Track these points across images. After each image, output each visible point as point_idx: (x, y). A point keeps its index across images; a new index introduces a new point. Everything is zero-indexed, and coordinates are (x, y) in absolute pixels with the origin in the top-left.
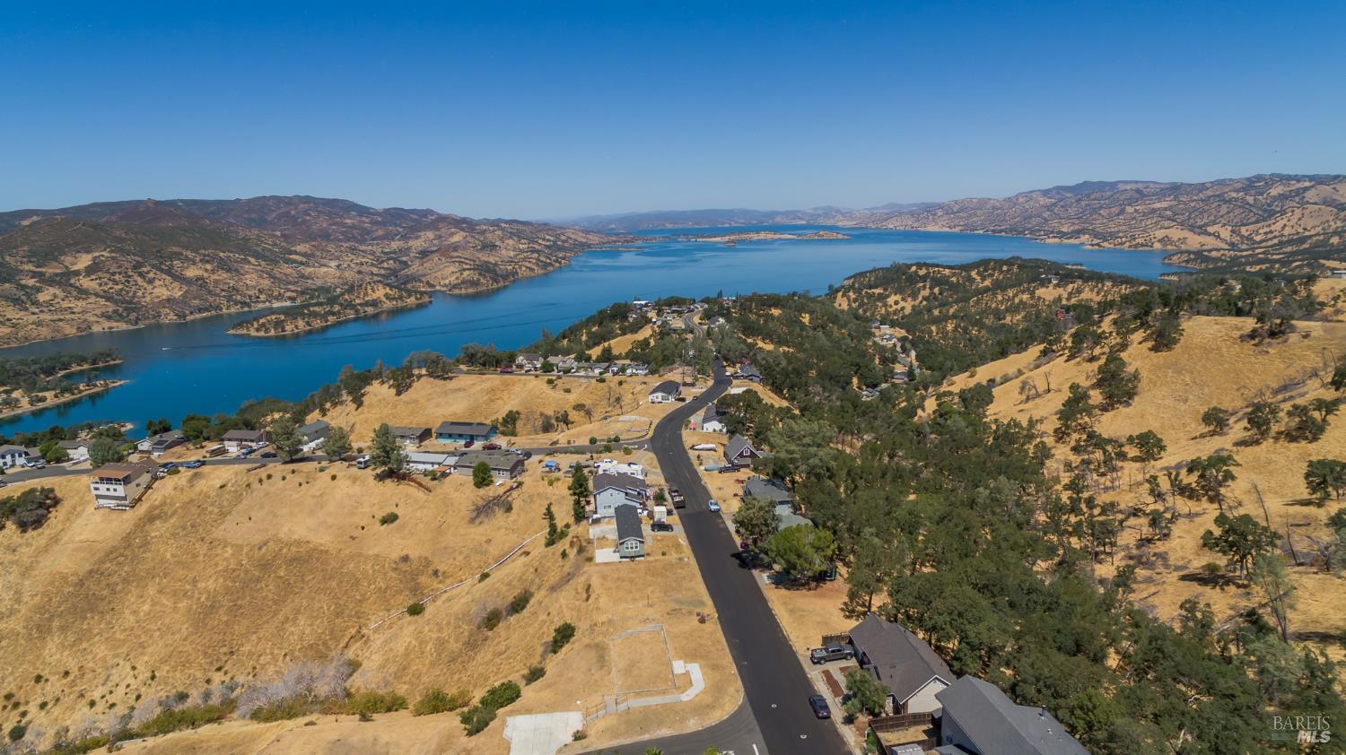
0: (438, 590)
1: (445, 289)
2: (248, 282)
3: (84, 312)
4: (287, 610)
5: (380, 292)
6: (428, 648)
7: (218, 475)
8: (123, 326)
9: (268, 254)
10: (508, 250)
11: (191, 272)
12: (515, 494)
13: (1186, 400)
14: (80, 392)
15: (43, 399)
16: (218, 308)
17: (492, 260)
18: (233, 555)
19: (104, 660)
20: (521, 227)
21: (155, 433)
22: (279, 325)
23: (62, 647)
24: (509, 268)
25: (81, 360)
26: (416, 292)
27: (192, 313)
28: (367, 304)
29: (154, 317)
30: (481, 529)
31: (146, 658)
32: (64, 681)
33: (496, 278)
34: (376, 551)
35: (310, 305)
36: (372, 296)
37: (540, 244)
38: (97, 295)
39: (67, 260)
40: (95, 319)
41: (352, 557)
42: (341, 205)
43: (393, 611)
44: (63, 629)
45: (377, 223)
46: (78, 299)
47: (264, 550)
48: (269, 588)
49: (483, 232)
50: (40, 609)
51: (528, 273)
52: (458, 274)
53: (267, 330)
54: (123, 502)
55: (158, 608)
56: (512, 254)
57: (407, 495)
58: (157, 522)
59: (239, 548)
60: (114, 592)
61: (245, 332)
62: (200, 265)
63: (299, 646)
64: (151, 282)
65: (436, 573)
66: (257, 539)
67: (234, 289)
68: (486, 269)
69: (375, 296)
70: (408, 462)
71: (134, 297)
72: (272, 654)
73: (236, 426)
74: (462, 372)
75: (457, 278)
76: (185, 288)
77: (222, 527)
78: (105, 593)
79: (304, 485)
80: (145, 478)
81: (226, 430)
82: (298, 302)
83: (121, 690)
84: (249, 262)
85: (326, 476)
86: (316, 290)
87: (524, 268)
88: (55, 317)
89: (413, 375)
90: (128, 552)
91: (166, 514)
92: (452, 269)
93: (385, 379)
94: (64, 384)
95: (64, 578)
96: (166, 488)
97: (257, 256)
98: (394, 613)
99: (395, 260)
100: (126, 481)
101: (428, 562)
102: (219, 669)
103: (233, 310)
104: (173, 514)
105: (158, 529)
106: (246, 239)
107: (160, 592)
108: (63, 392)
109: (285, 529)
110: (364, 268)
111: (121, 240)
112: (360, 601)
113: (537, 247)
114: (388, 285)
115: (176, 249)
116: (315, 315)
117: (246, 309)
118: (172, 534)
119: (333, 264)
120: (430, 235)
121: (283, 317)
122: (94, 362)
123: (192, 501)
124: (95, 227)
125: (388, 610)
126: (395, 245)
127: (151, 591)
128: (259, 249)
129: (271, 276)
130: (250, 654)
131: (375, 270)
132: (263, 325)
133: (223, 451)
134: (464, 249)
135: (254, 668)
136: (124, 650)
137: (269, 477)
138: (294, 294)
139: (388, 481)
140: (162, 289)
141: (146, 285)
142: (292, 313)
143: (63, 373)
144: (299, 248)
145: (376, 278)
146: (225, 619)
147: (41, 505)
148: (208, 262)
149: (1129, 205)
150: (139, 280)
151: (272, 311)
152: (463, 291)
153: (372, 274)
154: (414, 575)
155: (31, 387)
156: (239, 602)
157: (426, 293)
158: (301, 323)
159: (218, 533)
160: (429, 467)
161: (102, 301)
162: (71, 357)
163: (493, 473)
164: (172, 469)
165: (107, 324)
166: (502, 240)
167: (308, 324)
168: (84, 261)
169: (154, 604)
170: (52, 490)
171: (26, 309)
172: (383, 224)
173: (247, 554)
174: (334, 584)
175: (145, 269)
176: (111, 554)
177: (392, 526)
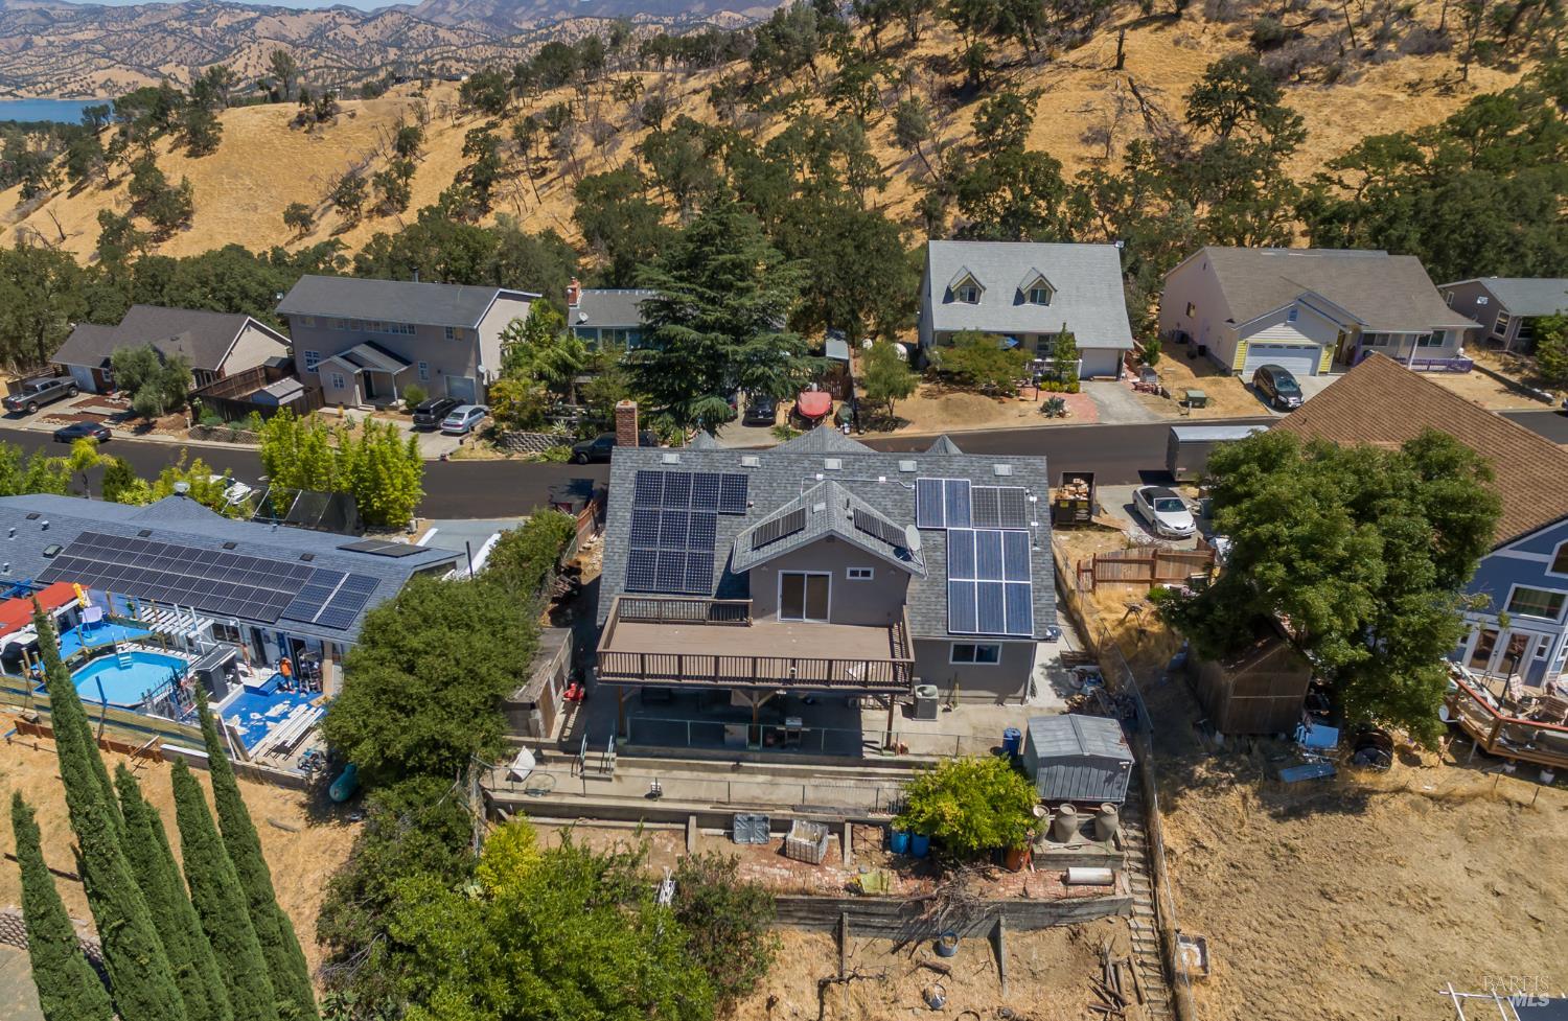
13: (256, 209)
149: (37, 34)
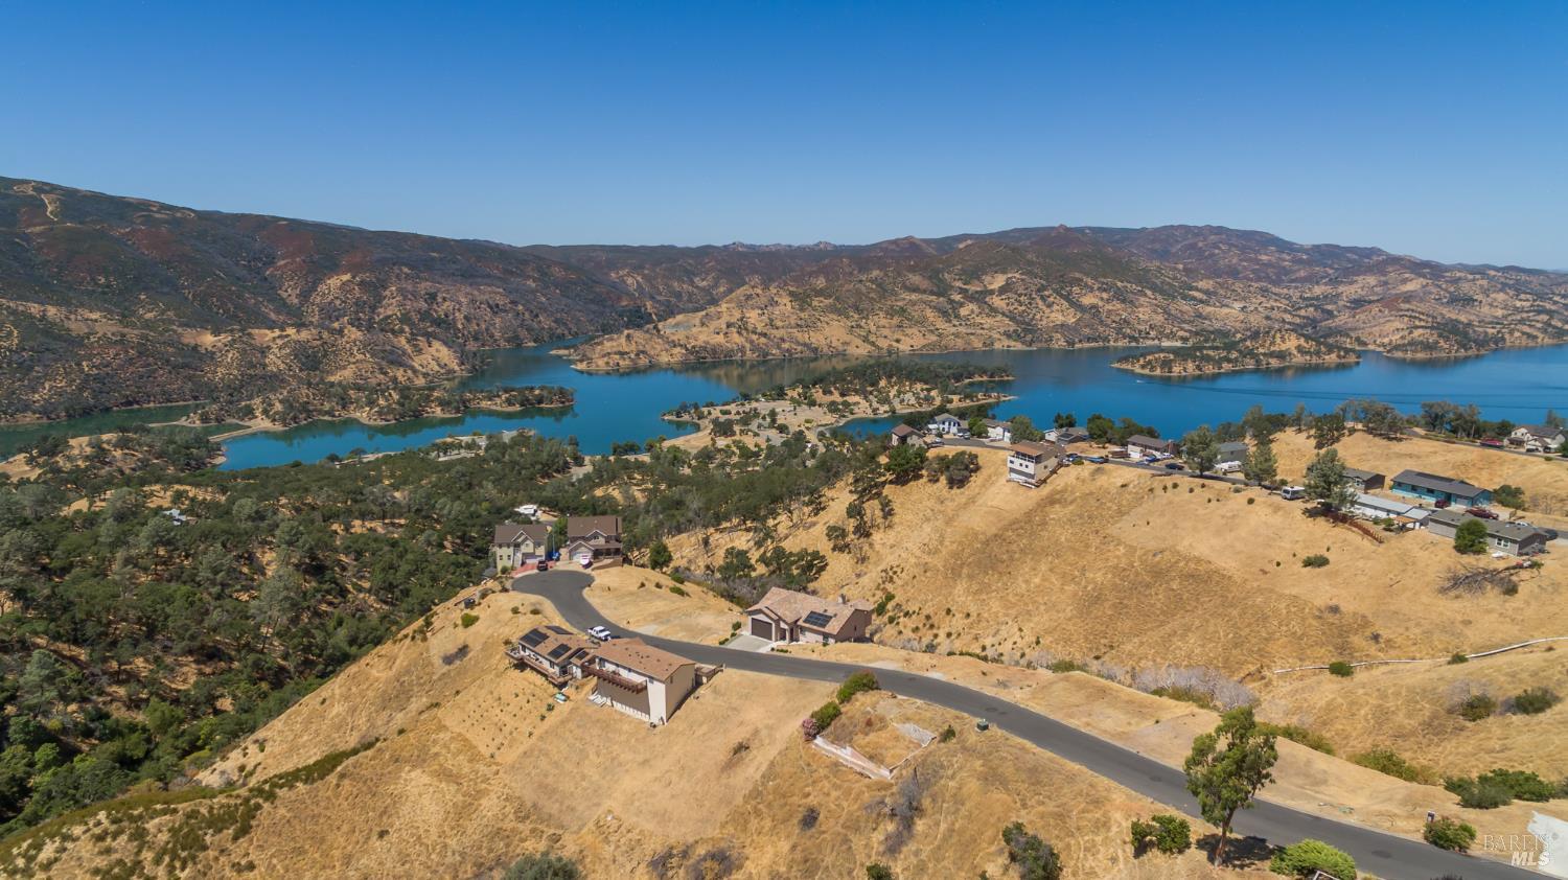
0: (1375, 658)
1: (1381, 349)
2: (1141, 316)
3: (991, 329)
4: (1175, 624)
5: (1291, 343)
6: (1363, 712)
7: (1118, 475)
8: (1018, 346)
9: (1166, 287)
10: (1492, 308)
11: (1087, 300)
12: (1524, 574)
14: (978, 400)
15: (951, 401)
16: (1106, 339)
17: (1463, 318)
18: (1124, 554)
19: (996, 613)
20: (1524, 277)
21: (1061, 426)
22: (1166, 364)
23: (968, 591)
24: (1490, 331)
25: (983, 372)
26: (1340, 348)
27: (1080, 341)
28: (1272, 355)
29: (1046, 341)
30: (1457, 605)
31: (1032, 625)
32: (966, 621)
33: (1469, 343)
34: (1294, 591)
35: (1205, 348)
36: (1280, 346)
37: (1555, 303)
38: (1003, 314)
39: (987, 279)
40: (998, 336)
41: (1260, 590)
42: (1258, 238)
43: (1307, 663)
44: (971, 577)
45: (1301, 261)
46: (988, 316)
47: (1158, 558)
48: (1159, 597)
49: (1456, 281)
50: (955, 555)
51: (1524, 341)
52: (1406, 333)
53: (1152, 369)
54: (1030, 480)
55: (1046, 584)
56: (1500, 313)
57: (1345, 540)
58: (1057, 506)
59: (1132, 550)
60: (1012, 559)
61: (1129, 367)
62: (1097, 293)
63: (1185, 663)
64: (1049, 306)
65: (1376, 637)
66: (1153, 545)
67: (1125, 321)
68: (1449, 329)
69: (1284, 347)
70: (1353, 503)
71: (1033, 319)
72: (1154, 661)
73: (1141, 432)
74: (1417, 435)
75: (1403, 338)
76: (1079, 315)
77: (1118, 525)
78: (1005, 557)
79: (1214, 502)
80: (1052, 462)
81: (1131, 434)
82: (1190, 344)
83: (1008, 645)
84: (1145, 295)
85: (1242, 497)
86: (1212, 333)
87: (1517, 334)
88: (969, 331)
89: (1344, 428)
90: (1028, 527)
91: (1066, 500)
92: (1398, 324)
93: (1303, 428)
94: (968, 390)
95: (976, 534)
96: (1070, 475)
97: (1154, 289)
98: (1309, 665)
99: (1317, 308)
100: (1038, 460)
101: (1365, 623)
102: (1097, 658)
103: (1120, 344)
104: (1072, 502)
105: (1057, 512)
106: (1147, 271)
107: (1051, 570)
108: (966, 397)
109: (1186, 543)
110: (1275, 314)
111: (1030, 263)
112: (1266, 639)
113: (1548, 306)
114: (1303, 335)
115: (1077, 275)
116: (1208, 359)
117: (1134, 344)
118: (1069, 520)
119: (1238, 305)
120: (1372, 280)
121: (1172, 357)
122: (992, 376)
123: (1091, 493)
124: (1013, 250)
125: (1301, 660)
126: (1318, 290)
127: (1043, 567)
128: (1158, 282)
129: (1166, 312)
130: (1131, 655)
131: (1288, 318)
132: (1150, 362)
133: (1125, 455)
134: (1421, 300)
135: (1134, 668)
136: (1013, 612)
137: (1175, 486)
138: (1187, 334)
139: (1321, 521)
140: (1058, 314)
141: (1044, 308)
142: (1182, 354)
143: (967, 381)
144: (1201, 284)
145: (1287, 326)
146: (1110, 613)
147: (967, 468)
148: (1105, 290)
150: (1040, 303)
151: (1161, 350)
152: (1409, 355)
153: (1284, 321)
154: (1343, 632)
155: (944, 390)
156: (1125, 602)
157: (1353, 350)
158: (1190, 366)
159: (1113, 530)
160: (1383, 515)
161: (1007, 321)
162: (976, 368)
163: (1489, 540)
164: (1078, 460)
165: (1006, 342)
166: (1486, 292)
167: (1199, 368)
168: (999, 281)
169: (1044, 579)
170: (976, 456)
171: (950, 321)
172: (1309, 263)
173: (1140, 557)
174: (1235, 613)
175: (1046, 293)
176: (1014, 524)
177: (1318, 570)
